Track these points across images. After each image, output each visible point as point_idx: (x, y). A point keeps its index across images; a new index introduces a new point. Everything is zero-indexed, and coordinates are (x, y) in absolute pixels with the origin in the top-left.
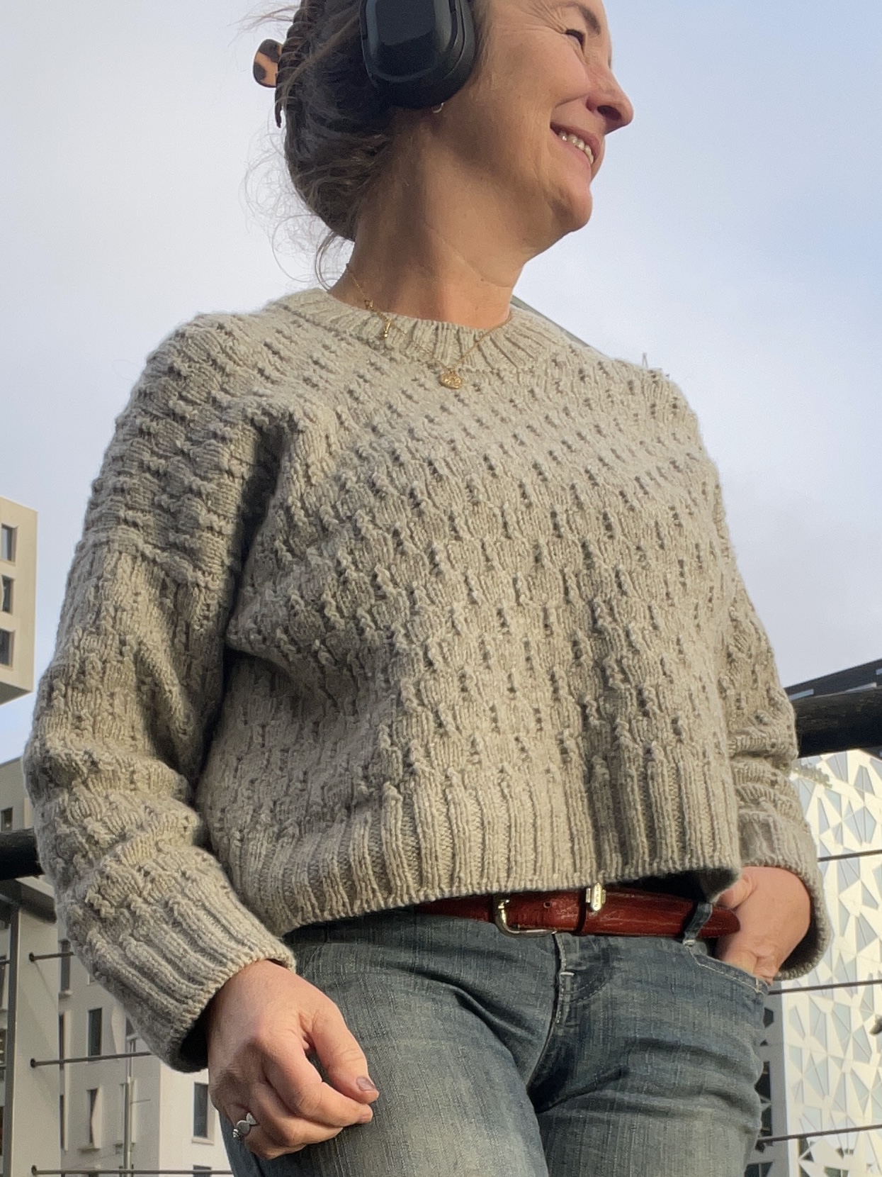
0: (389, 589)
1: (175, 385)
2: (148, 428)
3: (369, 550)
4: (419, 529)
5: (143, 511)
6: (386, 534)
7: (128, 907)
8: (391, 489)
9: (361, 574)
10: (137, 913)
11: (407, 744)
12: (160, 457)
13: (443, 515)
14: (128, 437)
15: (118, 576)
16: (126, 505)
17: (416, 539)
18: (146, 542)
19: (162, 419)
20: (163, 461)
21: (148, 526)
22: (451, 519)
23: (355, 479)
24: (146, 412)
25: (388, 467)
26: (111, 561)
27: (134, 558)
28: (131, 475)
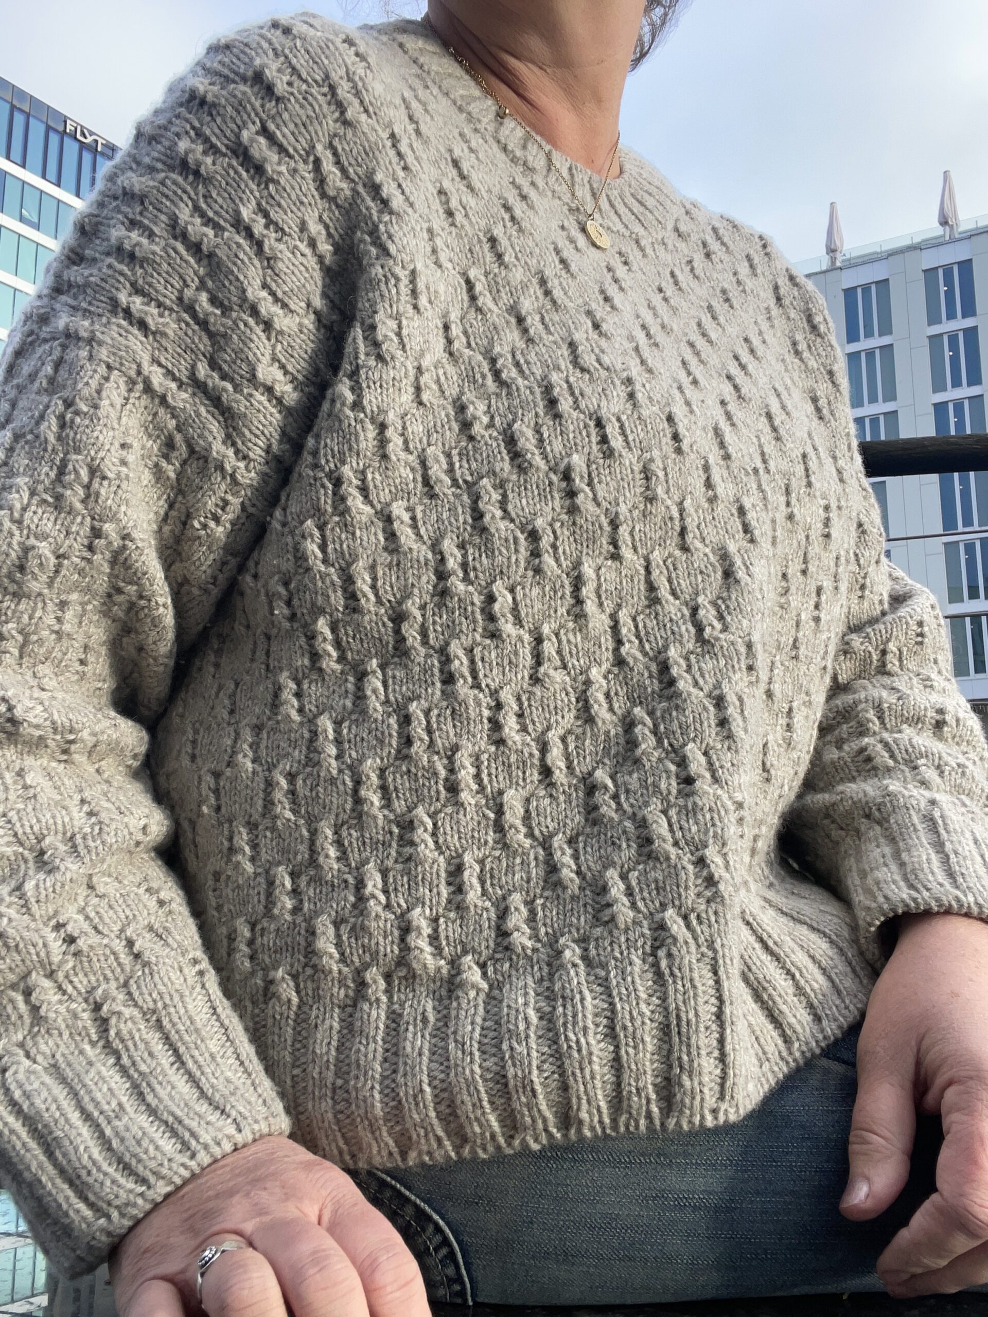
0: (508, 627)
1: (257, 104)
2: (198, 164)
3: (491, 553)
4: (566, 533)
5: (160, 305)
6: (519, 534)
7: (27, 993)
8: (538, 461)
9: (470, 588)
10: (43, 1012)
11: (504, 898)
12: (208, 222)
13: (603, 518)
14: (159, 166)
15: (101, 413)
16: (133, 285)
17: (560, 550)
18: (155, 361)
19: (225, 155)
20: (210, 232)
21: (164, 334)
22: (615, 524)
23: (486, 420)
24: (199, 134)
25: (537, 415)
26: (90, 378)
27: (132, 382)
28: (151, 235)
